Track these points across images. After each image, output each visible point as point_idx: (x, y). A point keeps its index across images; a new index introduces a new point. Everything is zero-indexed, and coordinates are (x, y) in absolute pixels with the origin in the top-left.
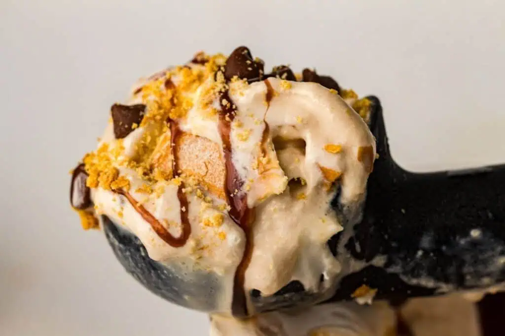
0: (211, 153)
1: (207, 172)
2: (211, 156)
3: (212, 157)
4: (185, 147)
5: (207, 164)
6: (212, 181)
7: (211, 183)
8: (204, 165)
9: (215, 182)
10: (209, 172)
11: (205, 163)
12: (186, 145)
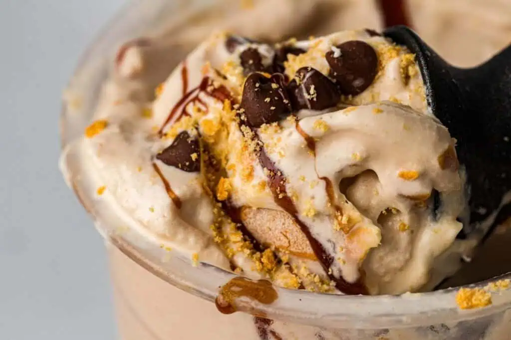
0: (283, 220)
1: (289, 242)
2: (284, 224)
3: (286, 225)
4: (252, 221)
5: (285, 233)
6: (299, 249)
7: (299, 251)
8: (281, 235)
9: (303, 249)
10: (291, 241)
11: (281, 233)
12: (251, 218)
